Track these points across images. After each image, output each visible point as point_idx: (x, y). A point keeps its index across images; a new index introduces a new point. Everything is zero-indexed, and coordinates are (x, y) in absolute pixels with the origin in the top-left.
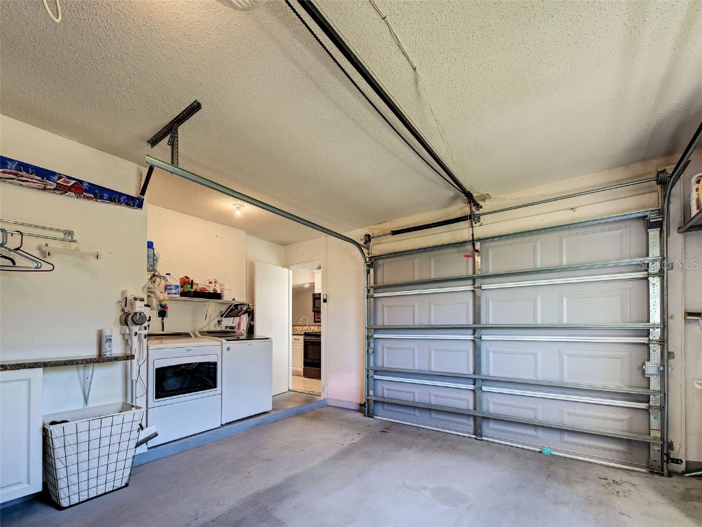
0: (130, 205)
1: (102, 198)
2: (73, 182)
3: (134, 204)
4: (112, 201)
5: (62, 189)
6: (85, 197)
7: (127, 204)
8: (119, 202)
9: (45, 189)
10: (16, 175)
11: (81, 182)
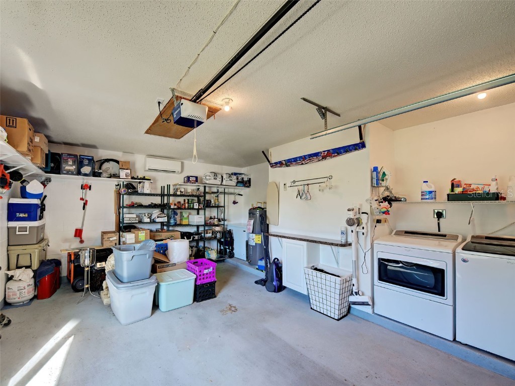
0: (357, 149)
1: (341, 153)
2: (326, 152)
3: (359, 147)
4: (346, 152)
5: (324, 158)
6: (334, 156)
7: (356, 149)
8: (351, 151)
9: (319, 160)
10: (310, 160)
11: (329, 151)
